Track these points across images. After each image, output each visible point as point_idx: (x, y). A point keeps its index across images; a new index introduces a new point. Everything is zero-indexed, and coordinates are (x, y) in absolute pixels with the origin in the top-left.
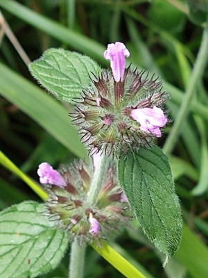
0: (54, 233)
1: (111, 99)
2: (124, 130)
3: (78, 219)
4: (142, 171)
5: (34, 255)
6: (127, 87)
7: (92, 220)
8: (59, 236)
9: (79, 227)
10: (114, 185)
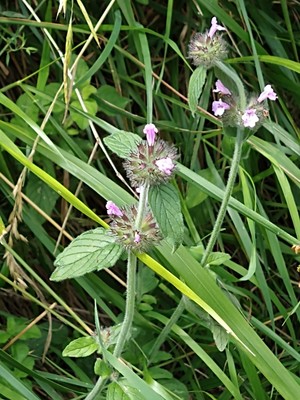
0: (114, 246)
1: (146, 155)
2: (152, 171)
3: (128, 235)
4: (162, 198)
5: (101, 258)
6: (156, 150)
7: (137, 236)
8: (117, 247)
9: (129, 240)
10: (152, 219)
